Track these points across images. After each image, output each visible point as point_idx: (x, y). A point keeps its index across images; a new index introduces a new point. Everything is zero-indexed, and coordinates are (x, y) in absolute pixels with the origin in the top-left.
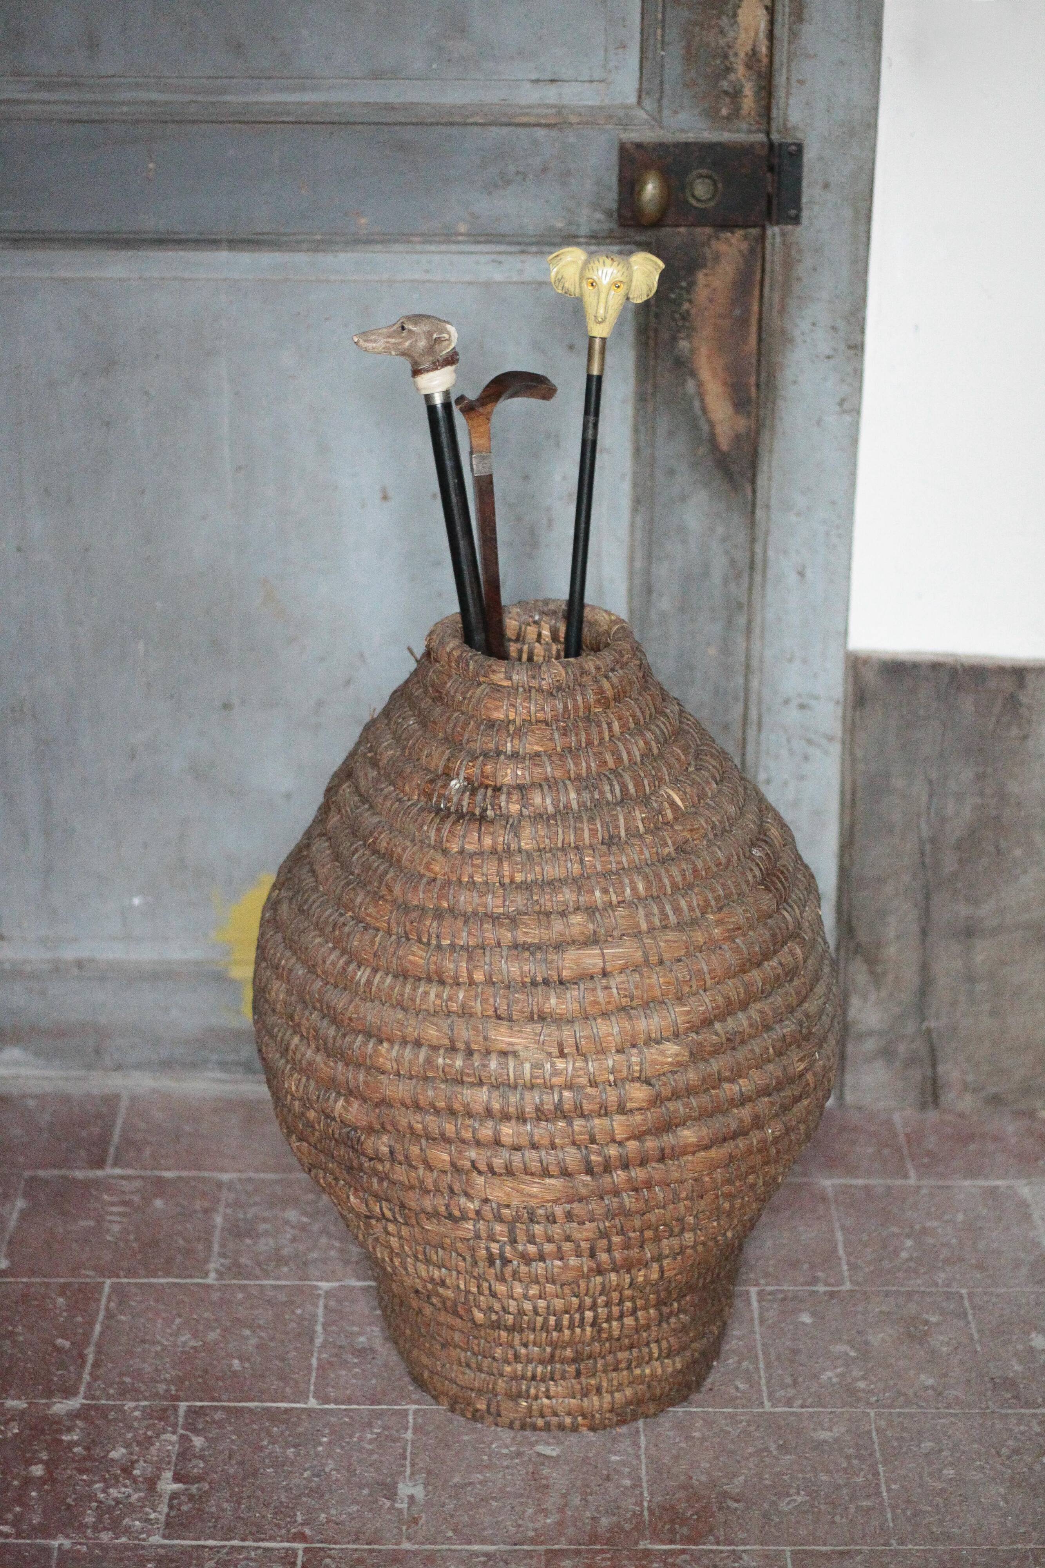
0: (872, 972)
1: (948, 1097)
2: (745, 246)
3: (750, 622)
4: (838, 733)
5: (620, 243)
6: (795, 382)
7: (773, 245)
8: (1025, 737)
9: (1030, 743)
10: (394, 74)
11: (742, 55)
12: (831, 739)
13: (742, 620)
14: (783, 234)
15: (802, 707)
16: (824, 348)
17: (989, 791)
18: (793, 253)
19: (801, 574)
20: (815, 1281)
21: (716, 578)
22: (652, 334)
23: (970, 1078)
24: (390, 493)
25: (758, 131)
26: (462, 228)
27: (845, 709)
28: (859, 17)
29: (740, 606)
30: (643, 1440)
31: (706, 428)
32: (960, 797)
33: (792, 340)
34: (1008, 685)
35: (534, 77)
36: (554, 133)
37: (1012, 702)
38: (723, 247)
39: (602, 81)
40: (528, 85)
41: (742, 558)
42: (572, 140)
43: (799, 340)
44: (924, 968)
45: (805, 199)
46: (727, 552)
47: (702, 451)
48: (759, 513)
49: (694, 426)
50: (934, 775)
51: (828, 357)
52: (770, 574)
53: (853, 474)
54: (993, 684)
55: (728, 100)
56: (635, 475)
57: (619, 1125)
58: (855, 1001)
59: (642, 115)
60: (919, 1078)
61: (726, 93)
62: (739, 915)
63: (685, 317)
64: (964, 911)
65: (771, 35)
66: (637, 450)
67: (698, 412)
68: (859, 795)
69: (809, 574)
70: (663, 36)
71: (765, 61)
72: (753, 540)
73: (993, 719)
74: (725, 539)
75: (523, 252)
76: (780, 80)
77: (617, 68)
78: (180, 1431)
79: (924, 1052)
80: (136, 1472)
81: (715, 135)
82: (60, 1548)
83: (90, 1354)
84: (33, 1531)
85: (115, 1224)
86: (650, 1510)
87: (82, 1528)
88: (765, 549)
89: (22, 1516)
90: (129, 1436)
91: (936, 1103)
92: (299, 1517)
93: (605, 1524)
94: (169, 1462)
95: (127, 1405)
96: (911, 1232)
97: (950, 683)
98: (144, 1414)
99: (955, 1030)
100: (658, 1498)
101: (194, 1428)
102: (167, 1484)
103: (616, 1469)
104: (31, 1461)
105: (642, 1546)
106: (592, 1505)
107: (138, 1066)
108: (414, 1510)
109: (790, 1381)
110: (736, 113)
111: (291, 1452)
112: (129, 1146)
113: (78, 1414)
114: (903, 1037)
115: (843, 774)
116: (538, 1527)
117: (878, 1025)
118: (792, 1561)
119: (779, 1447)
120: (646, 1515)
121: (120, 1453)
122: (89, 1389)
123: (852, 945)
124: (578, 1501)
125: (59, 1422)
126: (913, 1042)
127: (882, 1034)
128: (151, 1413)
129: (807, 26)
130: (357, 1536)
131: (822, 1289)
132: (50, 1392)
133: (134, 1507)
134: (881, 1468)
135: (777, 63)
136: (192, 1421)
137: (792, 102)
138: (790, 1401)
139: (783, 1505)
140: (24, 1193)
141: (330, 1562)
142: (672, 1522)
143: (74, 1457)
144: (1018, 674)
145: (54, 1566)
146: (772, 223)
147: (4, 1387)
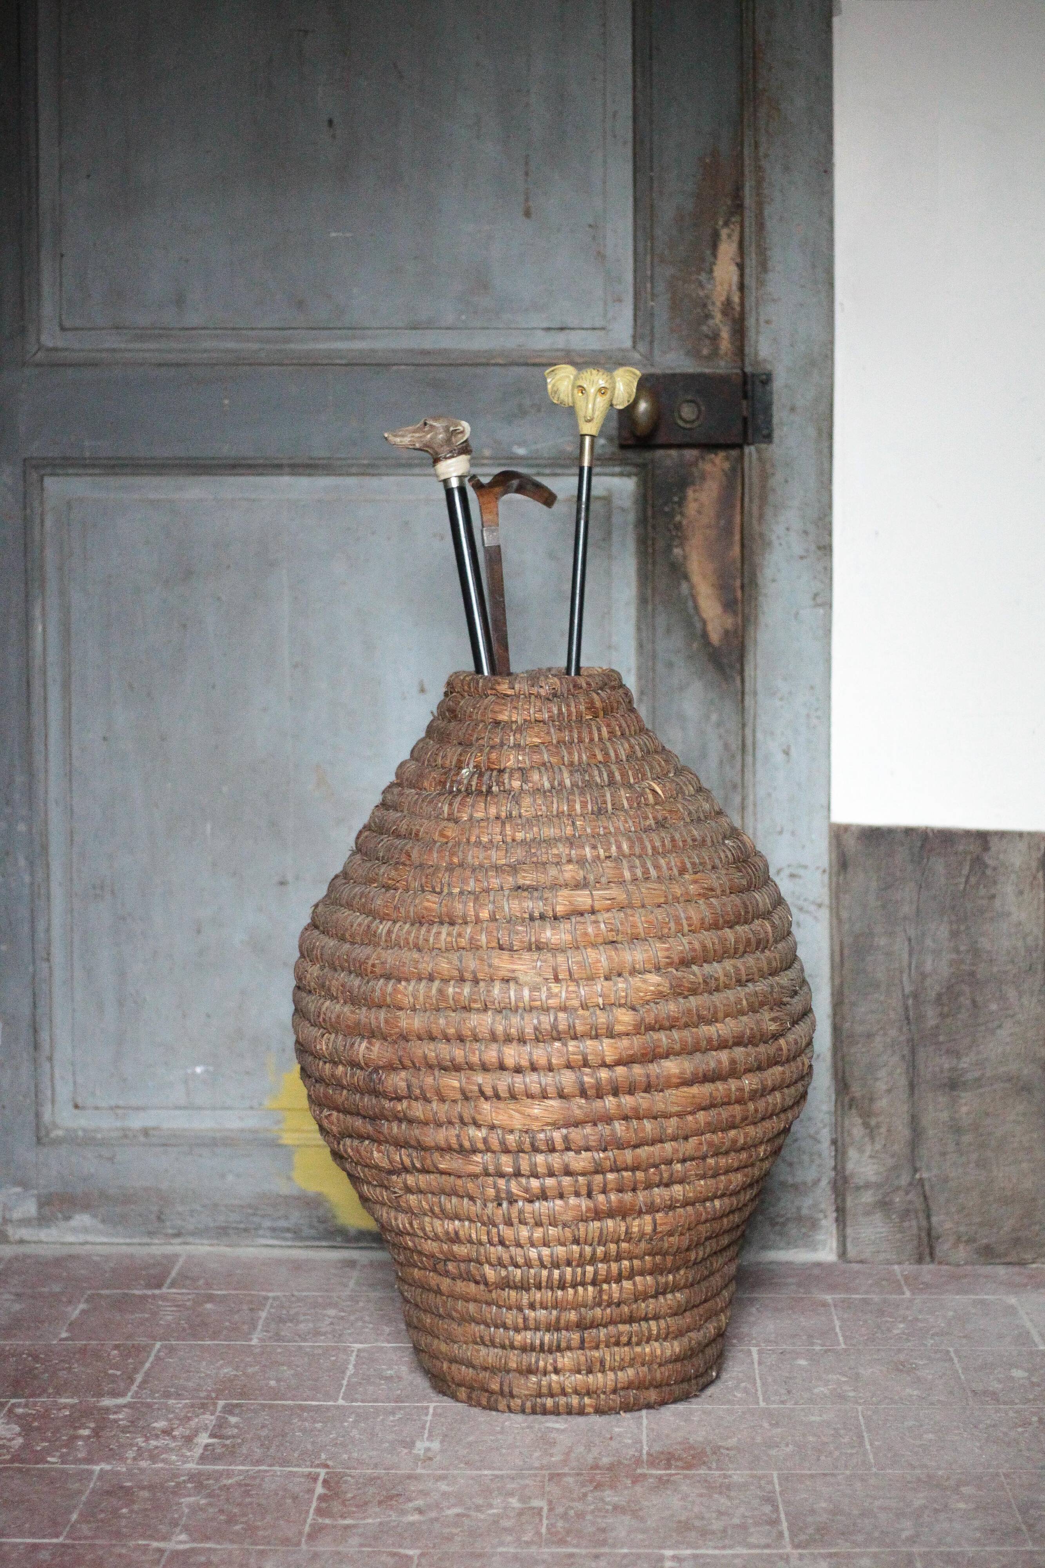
0: (866, 1125)
1: (943, 1248)
2: (727, 465)
3: (743, 799)
4: (827, 901)
5: (620, 465)
6: (774, 581)
7: (750, 462)
8: (993, 897)
9: (997, 903)
10: (428, 325)
11: (718, 304)
12: (820, 906)
13: (737, 799)
14: (758, 451)
15: (792, 876)
16: (798, 549)
17: (962, 948)
18: (768, 466)
19: (787, 753)
20: (812, 1344)
21: (714, 758)
22: (650, 542)
23: (962, 1229)
24: (426, 687)
25: (735, 368)
27: (831, 877)
28: (814, 267)
29: (735, 787)
30: (645, 1421)
31: (699, 625)
32: (937, 953)
33: (769, 544)
34: (974, 847)
35: (545, 325)
37: (978, 863)
39: (603, 329)
40: (540, 333)
41: (734, 742)
43: (776, 543)
44: (914, 1120)
45: (775, 420)
46: (720, 737)
47: (695, 645)
48: (748, 700)
49: (689, 624)
50: (912, 932)
51: (802, 558)
52: (760, 754)
53: (828, 660)
54: (960, 847)
55: (707, 342)
56: (639, 668)
57: (608, 1049)
58: (852, 1153)
59: (637, 356)
60: (915, 1231)
61: (707, 336)
62: (712, 880)
63: (678, 527)
64: (946, 1063)
65: (742, 287)
66: (640, 646)
67: (692, 611)
68: (846, 952)
69: (793, 752)
70: (652, 287)
71: (738, 308)
72: (744, 726)
73: (963, 879)
74: (719, 725)
76: (751, 322)
77: (614, 318)
78: (217, 1414)
79: (918, 1203)
80: (175, 1433)
81: (699, 370)
82: (101, 1470)
83: (139, 1378)
84: (77, 1461)
85: (168, 1316)
86: (648, 1454)
87: (123, 1459)
88: (754, 731)
89: (68, 1454)
90: (171, 1416)
91: (932, 1255)
92: (323, 1456)
93: (605, 1460)
94: (206, 1428)
95: (171, 1402)
96: (904, 1319)
97: (922, 846)
98: (186, 1405)
99: (946, 1180)
100: (657, 1448)
101: (231, 1413)
102: (204, 1439)
103: (619, 1435)
104: (79, 1428)
105: (639, 1471)
106: (595, 1452)
107: (198, 1233)
108: (430, 1454)
109: (783, 1391)
110: (715, 353)
111: (319, 1425)
112: (184, 1279)
113: (125, 1406)
114: (898, 1188)
115: (832, 938)
116: (545, 1462)
117: (873, 1179)
118: (779, 1478)
119: (771, 1424)
120: (645, 1457)
121: (161, 1424)
122: (136, 1395)
123: (847, 1099)
124: (581, 1449)
125: (107, 1410)
126: (907, 1193)
127: (878, 1186)
128: (193, 1406)
129: (771, 276)
130: (376, 1466)
131: (818, 1348)
132: (100, 1395)
133: (172, 1450)
134: (865, 1434)
135: (747, 308)
136: (229, 1410)
137: (761, 339)
138: (783, 1402)
139: (773, 1452)
140: (87, 1301)
141: (349, 1478)
142: (668, 1460)
143: (119, 1426)
144: (983, 838)
145: (95, 1478)
146: (749, 444)
147: (58, 1393)
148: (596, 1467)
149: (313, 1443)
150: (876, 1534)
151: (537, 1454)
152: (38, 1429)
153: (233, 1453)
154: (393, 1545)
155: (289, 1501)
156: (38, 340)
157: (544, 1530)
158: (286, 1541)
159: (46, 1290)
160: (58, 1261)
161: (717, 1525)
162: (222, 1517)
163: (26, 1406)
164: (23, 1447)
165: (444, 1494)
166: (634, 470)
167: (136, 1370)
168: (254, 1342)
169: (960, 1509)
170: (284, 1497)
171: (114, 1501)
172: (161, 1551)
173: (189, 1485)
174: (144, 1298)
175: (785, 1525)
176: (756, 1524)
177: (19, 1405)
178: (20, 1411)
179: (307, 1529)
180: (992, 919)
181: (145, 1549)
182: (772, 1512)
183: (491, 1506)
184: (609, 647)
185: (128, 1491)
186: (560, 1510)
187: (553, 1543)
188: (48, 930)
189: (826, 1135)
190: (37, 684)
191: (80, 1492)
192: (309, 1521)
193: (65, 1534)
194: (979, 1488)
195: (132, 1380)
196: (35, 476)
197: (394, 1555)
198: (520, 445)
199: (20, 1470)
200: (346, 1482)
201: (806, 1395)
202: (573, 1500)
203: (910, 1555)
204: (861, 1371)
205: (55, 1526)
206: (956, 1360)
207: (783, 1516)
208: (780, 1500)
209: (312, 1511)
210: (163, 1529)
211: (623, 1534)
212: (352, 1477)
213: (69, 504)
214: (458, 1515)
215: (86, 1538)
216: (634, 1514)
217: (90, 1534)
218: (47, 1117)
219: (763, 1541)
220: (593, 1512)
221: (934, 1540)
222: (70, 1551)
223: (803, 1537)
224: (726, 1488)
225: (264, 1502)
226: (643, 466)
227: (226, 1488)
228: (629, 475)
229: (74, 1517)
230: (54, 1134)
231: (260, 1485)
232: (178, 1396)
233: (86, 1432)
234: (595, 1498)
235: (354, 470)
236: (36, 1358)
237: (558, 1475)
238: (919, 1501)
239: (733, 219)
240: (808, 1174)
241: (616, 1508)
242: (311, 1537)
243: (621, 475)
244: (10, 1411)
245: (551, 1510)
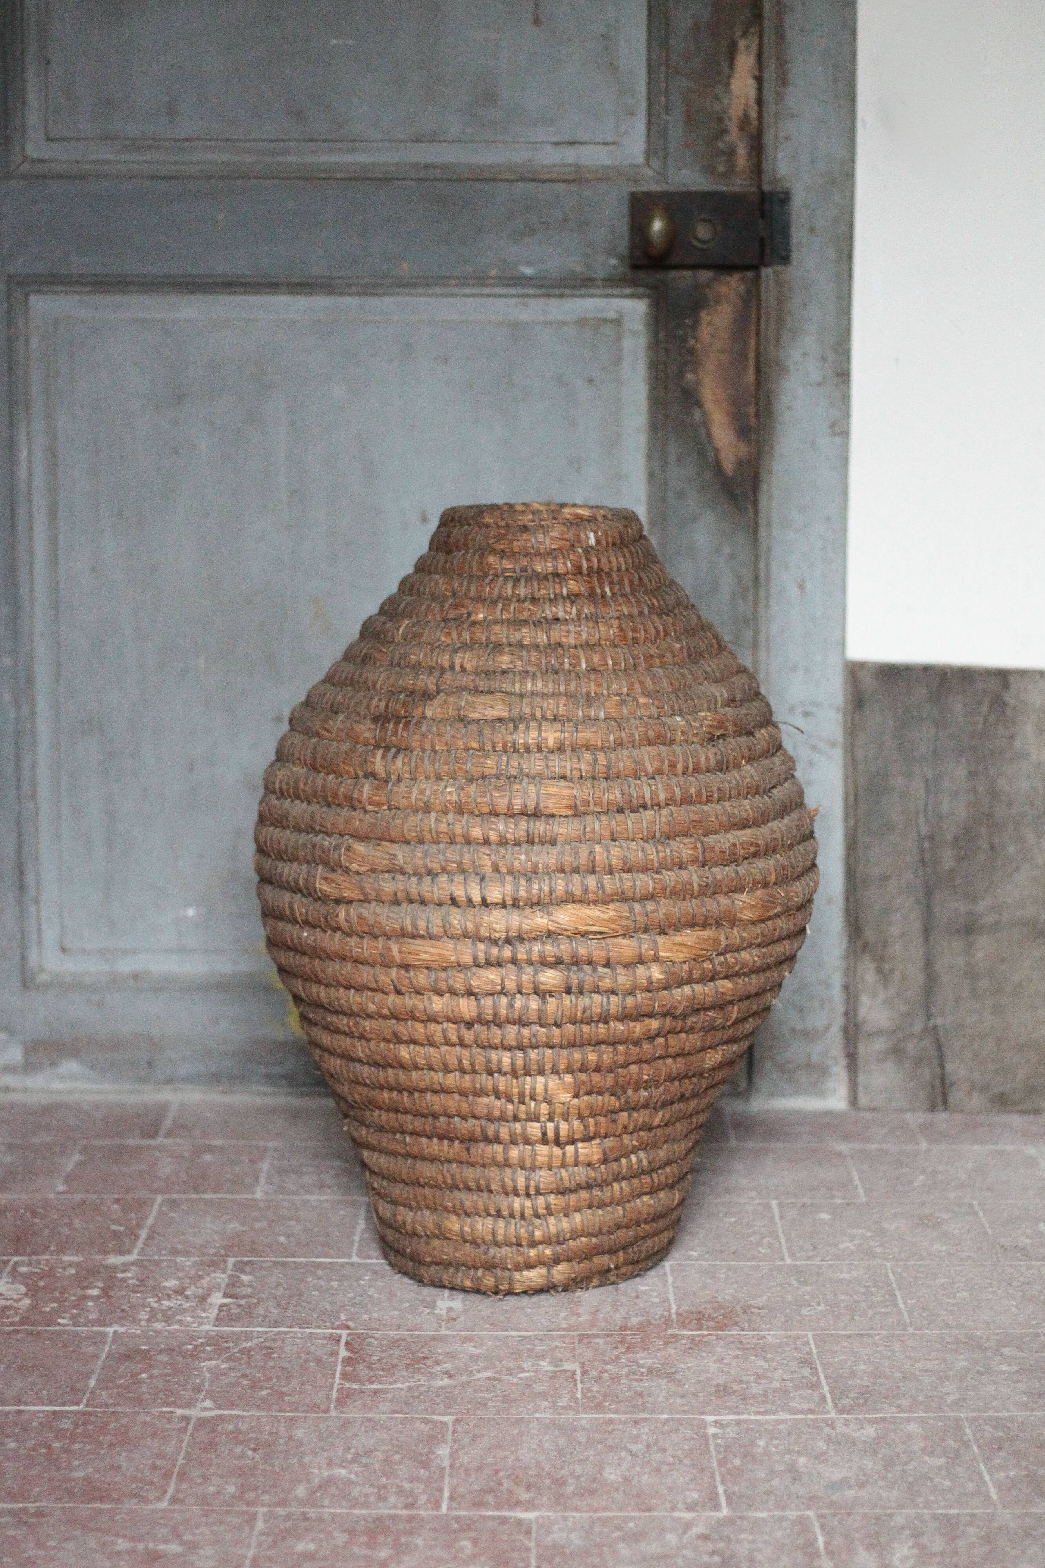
0: (879, 970)
1: (956, 1096)
2: (742, 288)
3: (755, 634)
4: (840, 739)
6: (790, 408)
7: (767, 284)
8: (1012, 737)
9: (1017, 744)
10: (433, 138)
11: (735, 119)
12: (833, 745)
14: (776, 273)
15: (806, 714)
16: (815, 375)
17: (981, 789)
18: (785, 289)
19: (801, 586)
20: (833, 1197)
21: (725, 593)
22: (662, 367)
23: (977, 1076)
25: (752, 185)
26: (493, 272)
27: (845, 715)
28: (835, 81)
29: (746, 621)
30: (670, 1279)
31: (711, 453)
32: (954, 795)
33: (786, 370)
34: (994, 686)
35: (554, 139)
36: (573, 188)
37: (998, 703)
38: (723, 289)
39: (614, 143)
40: (549, 147)
41: (747, 575)
42: (588, 193)
43: (792, 369)
44: (928, 965)
45: (794, 241)
46: (733, 570)
47: (708, 475)
48: (762, 532)
49: (701, 453)
50: (928, 772)
51: (819, 384)
52: (774, 589)
53: (845, 491)
54: (980, 685)
55: (723, 158)
56: (650, 497)
58: (865, 999)
59: (649, 172)
60: (928, 1079)
61: (723, 152)
63: (692, 351)
65: (760, 102)
66: (651, 475)
67: (704, 440)
69: (809, 586)
70: (667, 101)
71: (755, 123)
72: (757, 557)
73: (982, 719)
74: (731, 558)
75: (547, 295)
76: (769, 137)
77: (626, 133)
78: (229, 1272)
79: (932, 1051)
80: (188, 1293)
81: (714, 188)
82: (115, 1332)
83: (144, 1234)
84: (89, 1323)
85: (166, 1167)
86: (678, 1314)
87: (135, 1321)
88: (768, 564)
89: (79, 1315)
90: (181, 1274)
91: (945, 1102)
92: (343, 1317)
93: (634, 1320)
94: (219, 1288)
95: (179, 1259)
96: (924, 1172)
97: (940, 685)
98: (195, 1264)
99: (961, 1027)
100: (685, 1308)
101: (243, 1271)
102: (217, 1299)
103: (645, 1293)
104: (87, 1287)
105: (670, 1332)
106: (622, 1311)
107: (189, 1080)
108: (453, 1315)
109: (810, 1247)
110: (731, 171)
111: (335, 1284)
112: (180, 1128)
113: (132, 1264)
114: (912, 1035)
115: (846, 779)
116: (571, 1322)
117: (886, 1024)
118: (814, 1339)
119: (800, 1282)
120: (674, 1316)
121: (172, 1283)
122: (142, 1251)
123: (860, 944)
124: (608, 1309)
125: (114, 1268)
126: (921, 1039)
127: (892, 1032)
128: (202, 1263)
129: (790, 90)
130: (398, 1327)
131: (839, 1201)
132: (106, 1252)
133: (185, 1311)
134: (897, 1292)
135: (765, 121)
136: (240, 1268)
137: (780, 155)
138: (810, 1258)
139: (804, 1311)
140: (81, 1153)
141: (372, 1340)
142: (699, 1320)
143: (128, 1286)
144: (1003, 676)
145: (109, 1341)
146: (765, 266)
147: (61, 1250)
148: (624, 1328)
149: (330, 1303)
150: (921, 1399)
151: (563, 1314)
152: (44, 1288)
153: (249, 1314)
154: (426, 1411)
155: (313, 1364)
156: (23, 149)
157: (579, 1395)
158: (314, 1407)
159: (36, 1140)
160: (46, 1110)
161: (756, 1389)
162: (246, 1382)
163: (29, 1264)
164: (33, 1308)
165: (472, 1356)
166: (646, 291)
167: (139, 1226)
168: (259, 1195)
169: (1003, 1372)
170: (307, 1361)
171: (133, 1367)
172: (187, 1419)
173: (209, 1348)
174: (139, 1149)
175: (826, 1388)
176: (796, 1388)
177: (22, 1264)
178: (24, 1269)
179: (334, 1395)
180: (1011, 760)
181: (170, 1417)
182: (812, 1374)
183: (522, 1370)
184: (619, 476)
185: (145, 1355)
186: (594, 1374)
187: (591, 1408)
188: (33, 767)
189: (837, 980)
190: (22, 512)
191: (95, 1356)
192: (336, 1386)
193: (85, 1401)
194: (1020, 1348)
195: (137, 1237)
196: (19, 294)
197: (427, 1422)
198: (528, 264)
199: (30, 1333)
200: (369, 1344)
201: (834, 1251)
202: (607, 1363)
203: (958, 1420)
204: (886, 1225)
205: (75, 1392)
206: (981, 1214)
207: (823, 1379)
208: (818, 1362)
209: (337, 1375)
210: (186, 1395)
211: (661, 1399)
212: (376, 1339)
213: (56, 323)
214: (489, 1379)
215: (107, 1405)
216: (670, 1377)
217: (111, 1401)
218: (33, 959)
219: (805, 1406)
220: (627, 1376)
221: (980, 1404)
222: (93, 1419)
223: (846, 1402)
224: (761, 1350)
225: (287, 1366)
226: (656, 288)
227: (247, 1352)
228: (639, 297)
229: (92, 1382)
230: (43, 978)
231: (281, 1348)
232: (187, 1254)
233: (95, 1292)
234: (628, 1360)
235: (354, 289)
236: (34, 1214)
237: (588, 1336)
238: (961, 1362)
239: (752, 30)
240: (818, 1020)
241: (650, 1371)
242: (341, 1403)
243: (632, 296)
244: (14, 1269)
245: (585, 1373)
